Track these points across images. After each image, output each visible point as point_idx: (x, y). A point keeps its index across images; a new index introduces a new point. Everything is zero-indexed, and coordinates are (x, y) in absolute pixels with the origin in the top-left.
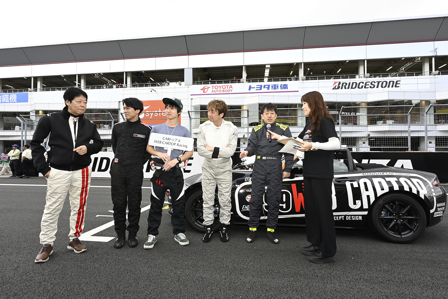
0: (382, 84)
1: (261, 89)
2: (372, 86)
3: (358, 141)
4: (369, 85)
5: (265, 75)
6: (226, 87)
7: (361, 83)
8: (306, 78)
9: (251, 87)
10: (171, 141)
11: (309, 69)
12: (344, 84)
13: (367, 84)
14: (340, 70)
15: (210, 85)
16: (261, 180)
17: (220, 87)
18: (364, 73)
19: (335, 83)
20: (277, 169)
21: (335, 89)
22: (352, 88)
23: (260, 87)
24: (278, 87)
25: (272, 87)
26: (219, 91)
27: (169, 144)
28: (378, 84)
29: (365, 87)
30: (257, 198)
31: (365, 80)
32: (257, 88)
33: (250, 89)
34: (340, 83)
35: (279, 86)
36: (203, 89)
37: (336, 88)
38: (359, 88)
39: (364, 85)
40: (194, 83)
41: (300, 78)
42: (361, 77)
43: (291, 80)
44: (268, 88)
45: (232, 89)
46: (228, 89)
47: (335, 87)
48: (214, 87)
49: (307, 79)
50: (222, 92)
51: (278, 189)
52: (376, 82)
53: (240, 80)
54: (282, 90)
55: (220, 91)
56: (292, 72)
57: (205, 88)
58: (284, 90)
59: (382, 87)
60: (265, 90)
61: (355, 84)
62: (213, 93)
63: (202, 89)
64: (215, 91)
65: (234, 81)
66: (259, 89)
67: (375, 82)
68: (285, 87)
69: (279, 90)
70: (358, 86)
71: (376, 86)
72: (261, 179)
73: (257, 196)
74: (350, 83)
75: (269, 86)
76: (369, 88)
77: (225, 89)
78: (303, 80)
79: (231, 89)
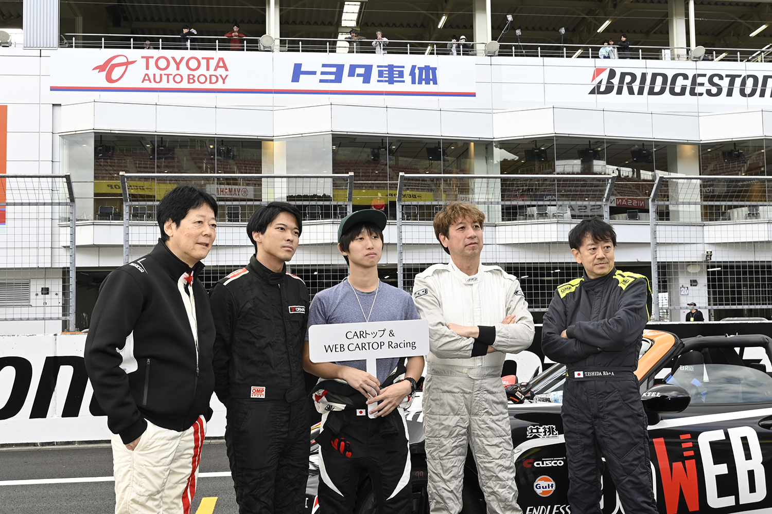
0: (743, 83)
1: (338, 79)
2: (714, 90)
3: (676, 274)
4: (702, 84)
5: (344, 24)
6: (204, 62)
7: (680, 78)
8: (501, 47)
9: (302, 69)
10: (370, 339)
11: (510, 18)
12: (628, 79)
13: (699, 80)
14: (607, 23)
15: (132, 54)
16: (582, 436)
17: (178, 64)
18: (688, 44)
19: (599, 71)
20: (618, 403)
21: (599, 93)
22: (651, 92)
23: (334, 70)
24: (401, 74)
25: (381, 74)
26: (171, 78)
27: (367, 347)
28: (732, 83)
29: (693, 93)
30: (579, 485)
31: (690, 68)
32: (323, 73)
33: (295, 79)
34: (612, 74)
35: (407, 71)
36: (107, 68)
37: (602, 89)
38: (672, 92)
39: (688, 83)
40: (65, 40)
41: (479, 48)
42: (679, 56)
43: (447, 53)
44: (367, 79)
45: (227, 73)
46: (211, 72)
47: (599, 87)
48: (152, 62)
49: (504, 52)
50: (185, 85)
51: (630, 459)
52: (724, 76)
53: (256, 42)
54: (417, 88)
55: (178, 79)
56: (444, 19)
57: (114, 62)
58: (424, 87)
59: (742, 93)
60: (356, 83)
61: (659, 80)
62: (147, 85)
63: (101, 68)
64: (158, 79)
65: (235, 41)
66: (333, 77)
67: (721, 78)
68: (429, 75)
69: (407, 86)
70: (669, 85)
71: (725, 91)
72: (582, 434)
73: (578, 480)
74: (644, 76)
75: (368, 68)
76: (705, 94)
77: (196, 73)
78: (490, 55)
79: (221, 71)
